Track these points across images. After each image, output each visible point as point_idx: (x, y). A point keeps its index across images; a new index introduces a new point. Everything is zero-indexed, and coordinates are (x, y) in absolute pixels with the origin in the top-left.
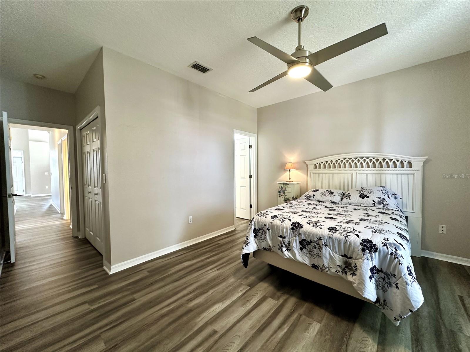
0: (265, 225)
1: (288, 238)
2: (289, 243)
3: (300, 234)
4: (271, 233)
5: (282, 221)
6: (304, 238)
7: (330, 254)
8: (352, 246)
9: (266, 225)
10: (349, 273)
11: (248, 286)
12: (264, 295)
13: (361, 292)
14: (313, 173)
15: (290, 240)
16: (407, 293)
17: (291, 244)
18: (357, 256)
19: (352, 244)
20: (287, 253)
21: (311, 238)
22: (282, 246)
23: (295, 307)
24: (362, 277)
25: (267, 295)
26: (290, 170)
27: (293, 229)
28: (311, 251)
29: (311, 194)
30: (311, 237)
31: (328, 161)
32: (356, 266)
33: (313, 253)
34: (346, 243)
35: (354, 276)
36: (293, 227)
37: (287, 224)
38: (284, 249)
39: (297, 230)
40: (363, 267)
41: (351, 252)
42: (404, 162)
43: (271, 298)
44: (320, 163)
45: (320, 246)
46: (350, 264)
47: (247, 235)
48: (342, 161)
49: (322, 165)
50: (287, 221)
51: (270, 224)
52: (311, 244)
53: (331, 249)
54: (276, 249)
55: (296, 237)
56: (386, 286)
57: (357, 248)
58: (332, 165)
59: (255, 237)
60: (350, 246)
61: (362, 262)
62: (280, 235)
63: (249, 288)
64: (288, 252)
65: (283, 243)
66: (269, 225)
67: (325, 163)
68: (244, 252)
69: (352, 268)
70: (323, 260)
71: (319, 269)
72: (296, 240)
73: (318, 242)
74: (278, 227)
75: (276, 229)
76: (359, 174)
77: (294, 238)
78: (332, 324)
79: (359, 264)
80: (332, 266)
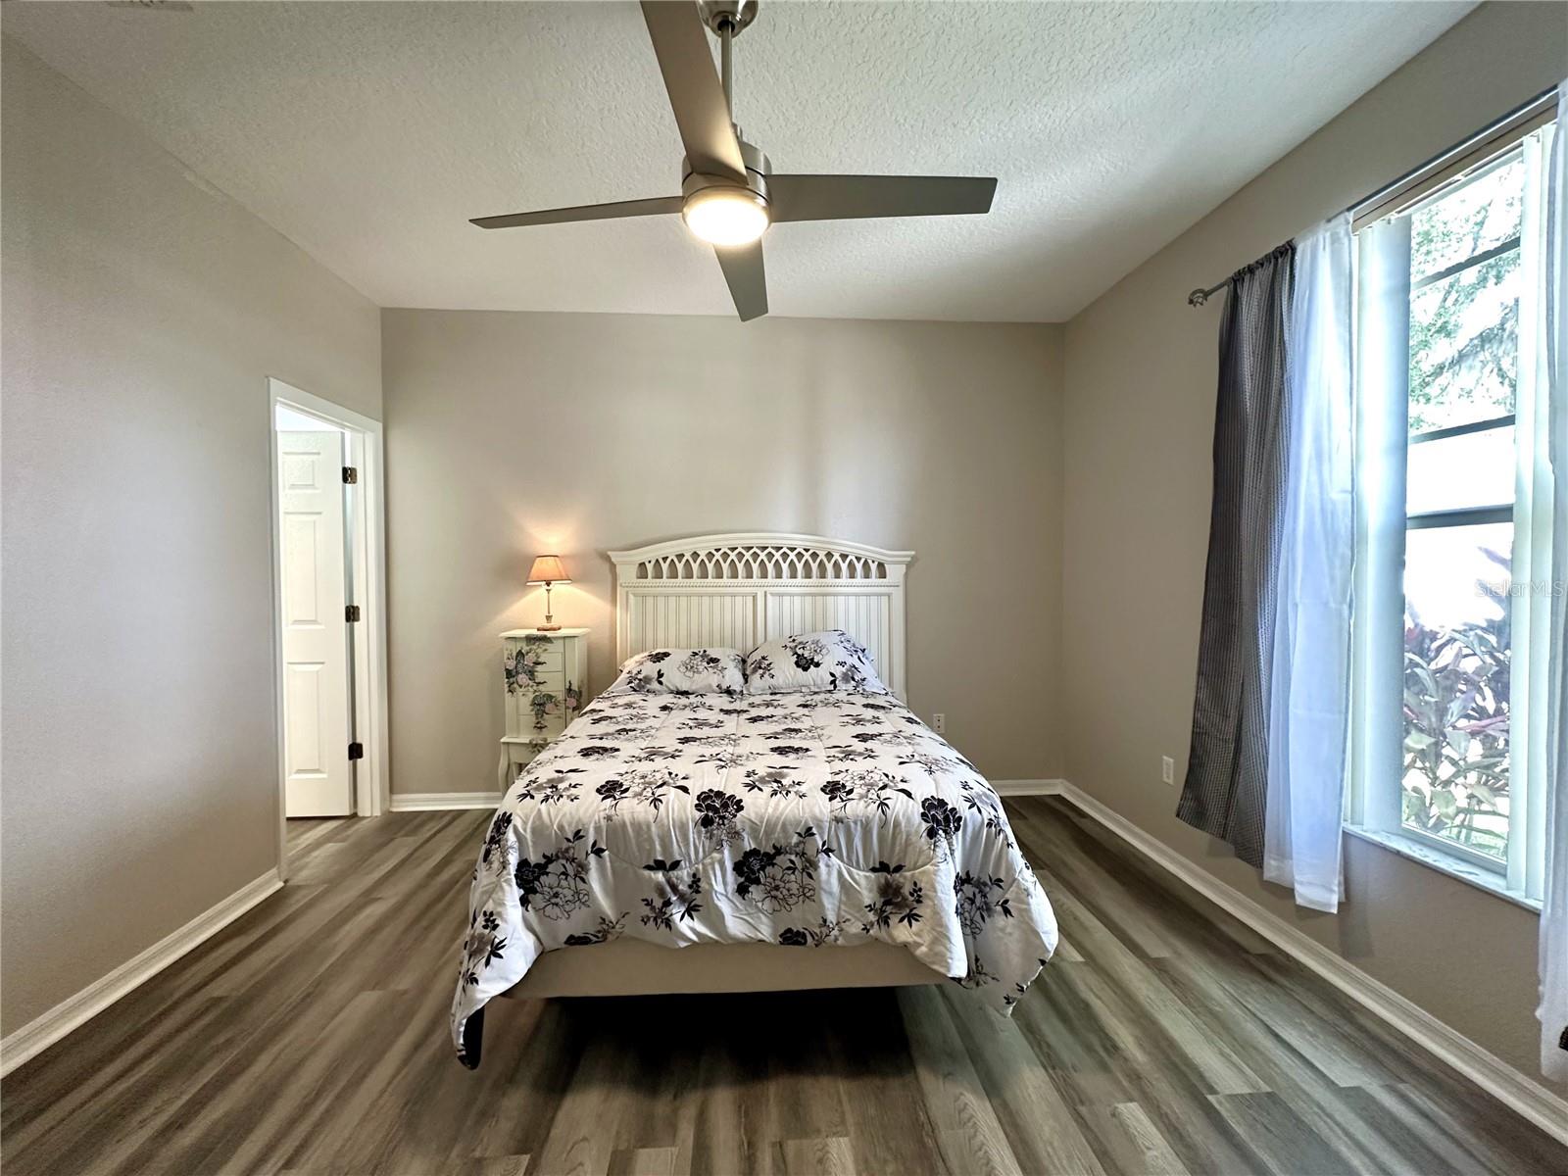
0: (578, 835)
1: (690, 862)
2: (695, 883)
3: (735, 835)
4: (611, 862)
5: (655, 800)
6: (753, 847)
7: (840, 874)
8: (903, 829)
9: (581, 834)
10: (894, 920)
11: (516, 1153)
12: (610, 1149)
13: (942, 966)
14: (635, 595)
15: (697, 869)
16: (1031, 919)
17: (703, 885)
18: (919, 856)
19: (903, 825)
20: (688, 927)
21: (778, 840)
22: (667, 903)
23: (745, 1129)
24: (941, 918)
25: (622, 1147)
26: (548, 584)
27: (706, 822)
28: (777, 888)
29: (650, 669)
30: (778, 833)
31: (683, 555)
32: (917, 891)
33: (785, 892)
34: (884, 825)
35: (913, 921)
36: (707, 815)
37: (679, 811)
38: (676, 912)
39: (723, 824)
40: (938, 887)
41: (900, 849)
42: (870, 562)
43: (644, 1147)
44: (657, 560)
45: (808, 860)
46: (897, 890)
47: (489, 907)
48: (725, 555)
49: (665, 566)
50: (671, 795)
51: (603, 823)
52: (779, 860)
53: (842, 861)
54: (632, 927)
55: (723, 853)
56: (978, 918)
57: (917, 832)
58: (695, 567)
59: (524, 901)
60: (898, 831)
61: (935, 873)
62: (656, 861)
63: (525, 1159)
64: (693, 919)
65: (668, 889)
66: (598, 829)
67: (676, 560)
68: (480, 996)
69: (905, 899)
70: (822, 906)
71: (809, 938)
72: (722, 863)
73: (802, 846)
74: (644, 827)
75: (633, 841)
76: (772, 594)
77: (716, 855)
78: (872, 1111)
79: (927, 883)
80: (850, 914)
